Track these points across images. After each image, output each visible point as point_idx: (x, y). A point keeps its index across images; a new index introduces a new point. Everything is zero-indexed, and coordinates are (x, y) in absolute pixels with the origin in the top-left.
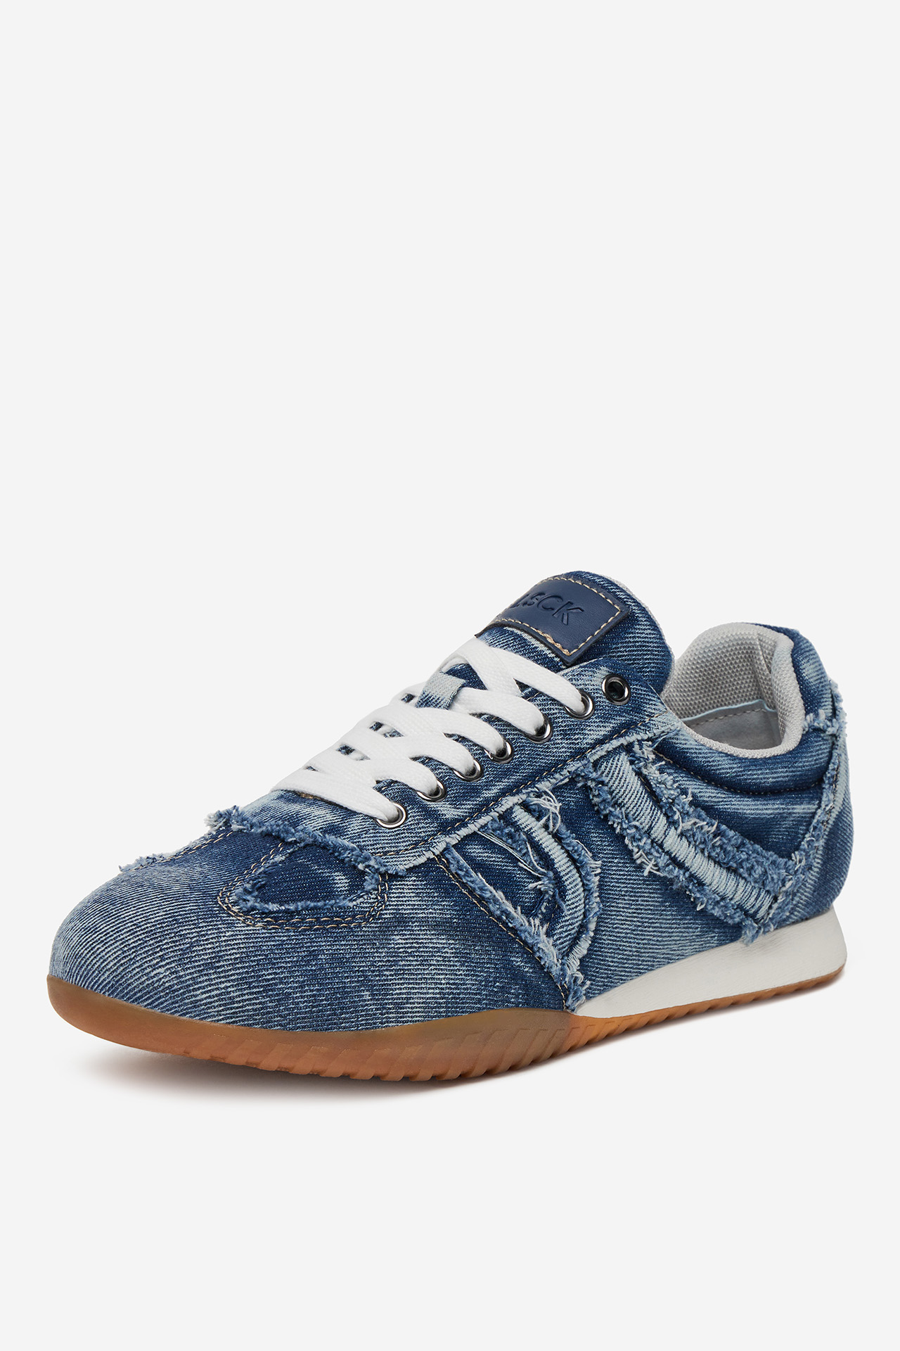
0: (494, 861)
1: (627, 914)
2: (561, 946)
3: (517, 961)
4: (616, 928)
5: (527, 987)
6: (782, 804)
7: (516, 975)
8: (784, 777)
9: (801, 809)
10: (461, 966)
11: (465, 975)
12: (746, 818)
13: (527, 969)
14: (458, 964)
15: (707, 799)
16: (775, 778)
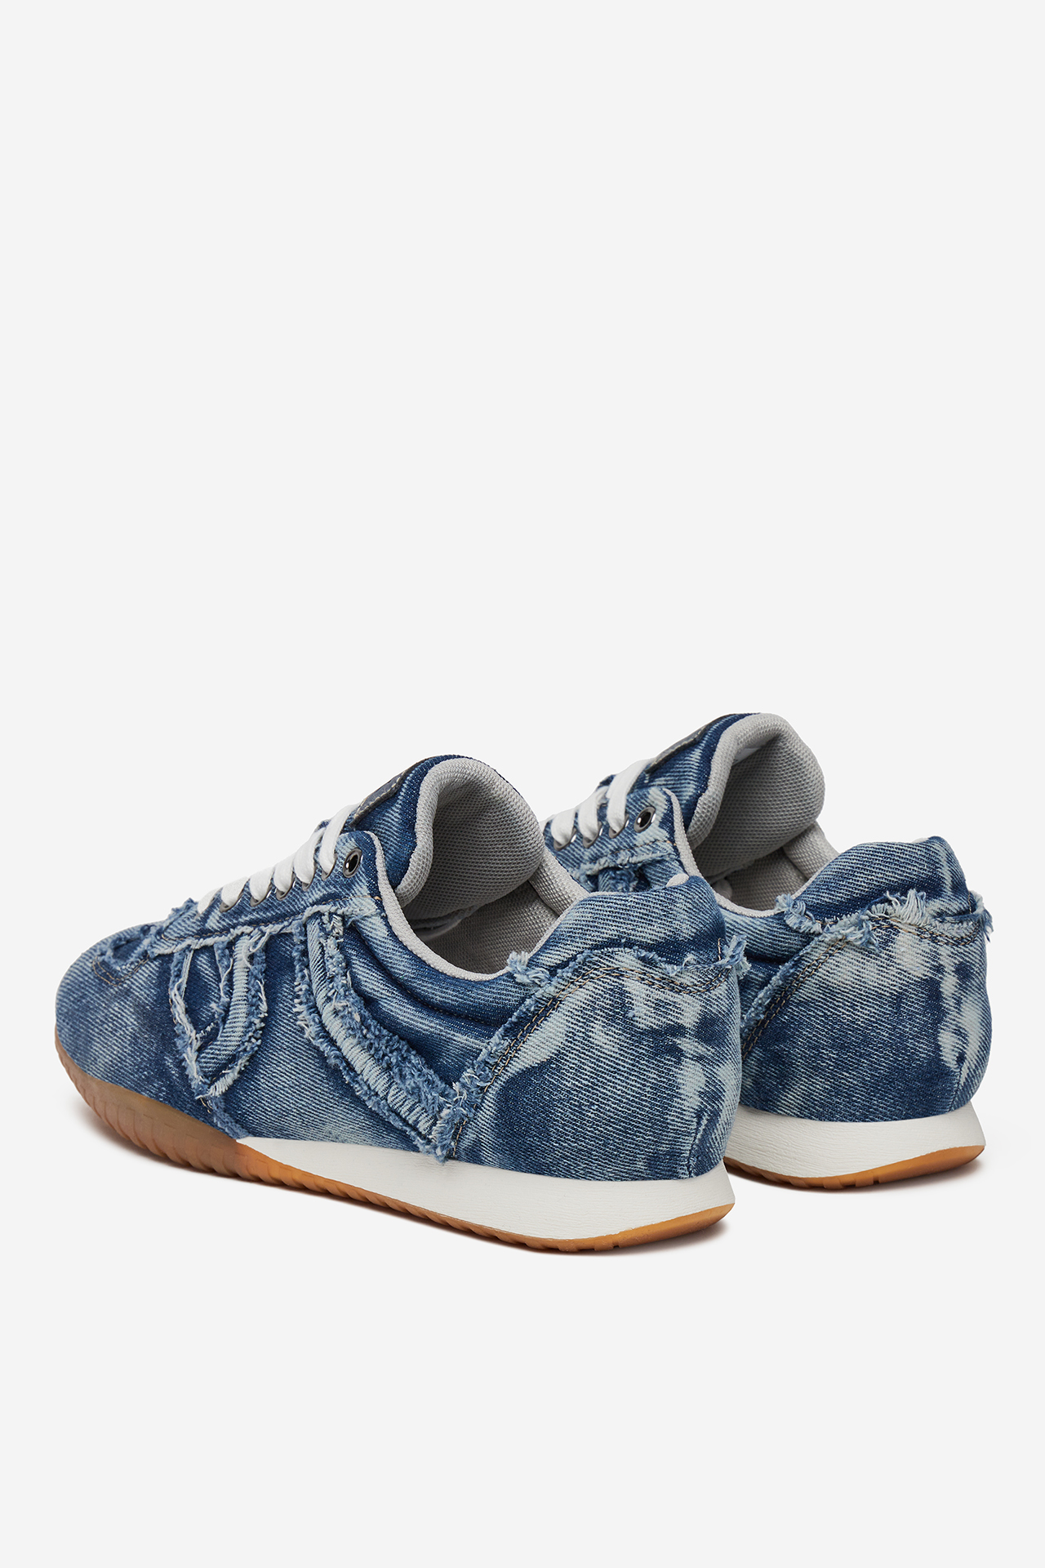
0: (207, 974)
1: (287, 1069)
2: (205, 1065)
3: (169, 1062)
4: (275, 1077)
5: (171, 1087)
6: (440, 1025)
7: (163, 1073)
8: (452, 1000)
9: (462, 1039)
10: (129, 1045)
11: (129, 1055)
12: (398, 1023)
13: (173, 1072)
14: (128, 1042)
15: (370, 991)
16: (443, 998)
